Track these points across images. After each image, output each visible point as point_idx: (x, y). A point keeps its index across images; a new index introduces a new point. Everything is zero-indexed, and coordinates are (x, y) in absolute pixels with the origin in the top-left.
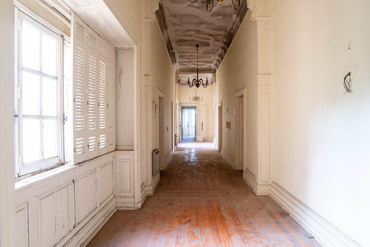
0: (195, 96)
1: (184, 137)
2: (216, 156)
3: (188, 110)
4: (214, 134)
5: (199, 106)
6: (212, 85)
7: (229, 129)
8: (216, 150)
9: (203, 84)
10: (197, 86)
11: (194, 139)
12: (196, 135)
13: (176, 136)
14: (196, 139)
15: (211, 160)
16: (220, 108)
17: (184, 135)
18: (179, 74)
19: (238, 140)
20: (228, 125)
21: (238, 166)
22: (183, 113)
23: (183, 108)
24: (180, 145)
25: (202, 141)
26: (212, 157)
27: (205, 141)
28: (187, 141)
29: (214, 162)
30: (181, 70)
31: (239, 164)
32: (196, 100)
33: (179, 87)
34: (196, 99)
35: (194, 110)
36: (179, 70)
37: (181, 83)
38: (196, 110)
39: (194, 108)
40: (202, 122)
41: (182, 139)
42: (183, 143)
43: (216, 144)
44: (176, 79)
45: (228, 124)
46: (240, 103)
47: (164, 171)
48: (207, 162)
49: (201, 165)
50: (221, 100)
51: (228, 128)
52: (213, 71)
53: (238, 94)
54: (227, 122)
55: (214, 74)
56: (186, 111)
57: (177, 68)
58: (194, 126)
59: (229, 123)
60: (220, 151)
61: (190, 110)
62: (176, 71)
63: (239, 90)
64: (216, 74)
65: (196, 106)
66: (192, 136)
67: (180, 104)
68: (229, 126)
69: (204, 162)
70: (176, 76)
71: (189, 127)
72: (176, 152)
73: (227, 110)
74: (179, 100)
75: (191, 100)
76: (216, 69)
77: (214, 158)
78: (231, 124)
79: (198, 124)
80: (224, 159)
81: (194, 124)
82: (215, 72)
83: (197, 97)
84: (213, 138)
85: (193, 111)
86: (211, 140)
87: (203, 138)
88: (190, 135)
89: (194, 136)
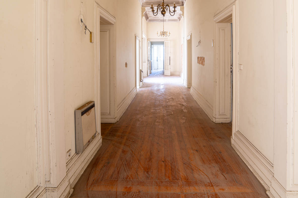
0: (162, 31)
1: (153, 71)
2: (185, 95)
3: (157, 46)
4: (182, 69)
5: (166, 41)
6: (180, 21)
7: (202, 66)
8: (185, 87)
9: (170, 11)
10: (163, 14)
11: (162, 73)
12: (164, 69)
13: (141, 71)
14: (164, 73)
15: (179, 102)
16: (189, 42)
17: (153, 69)
18: (145, 7)
19: (217, 81)
20: (201, 60)
21: (217, 116)
22: (152, 49)
23: (152, 43)
24: (147, 80)
25: (170, 75)
26: (181, 97)
27: (172, 75)
28: (155, 75)
29: (183, 105)
30: (147, 2)
31: (220, 115)
32: (164, 35)
33: (147, 23)
34: (163, 33)
35: (163, 45)
36: (145, 2)
37: (149, 19)
38: (164, 46)
39: (162, 43)
40: (170, 57)
41: (151, 73)
42: (151, 77)
43: (184, 80)
44: (142, 12)
45: (199, 59)
46: (221, 30)
47: (116, 123)
48: (174, 105)
49: (167, 112)
50: (191, 33)
51: (200, 64)
52: (181, 4)
53: (218, 17)
54: (198, 58)
55: (182, 7)
56: (155, 47)
57: (143, 1)
58: (163, 60)
59: (201, 58)
60: (189, 88)
61: (159, 46)
62: (143, 4)
63: (221, 11)
64: (184, 7)
65: (164, 42)
66: (161, 70)
67: (148, 39)
68: (201, 62)
69: (171, 106)
70: (142, 9)
71: (158, 61)
72: (141, 89)
73: (200, 42)
74: (147, 35)
75: (159, 35)
76: (184, 1)
77: (183, 98)
78: (205, 59)
79: (165, 58)
80: (195, 101)
81: (162, 59)
82: (183, 5)
83: (165, 32)
84: (180, 72)
85: (161, 47)
86: (179, 74)
87: (171, 73)
88: (159, 69)
89: (163, 70)
